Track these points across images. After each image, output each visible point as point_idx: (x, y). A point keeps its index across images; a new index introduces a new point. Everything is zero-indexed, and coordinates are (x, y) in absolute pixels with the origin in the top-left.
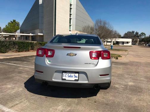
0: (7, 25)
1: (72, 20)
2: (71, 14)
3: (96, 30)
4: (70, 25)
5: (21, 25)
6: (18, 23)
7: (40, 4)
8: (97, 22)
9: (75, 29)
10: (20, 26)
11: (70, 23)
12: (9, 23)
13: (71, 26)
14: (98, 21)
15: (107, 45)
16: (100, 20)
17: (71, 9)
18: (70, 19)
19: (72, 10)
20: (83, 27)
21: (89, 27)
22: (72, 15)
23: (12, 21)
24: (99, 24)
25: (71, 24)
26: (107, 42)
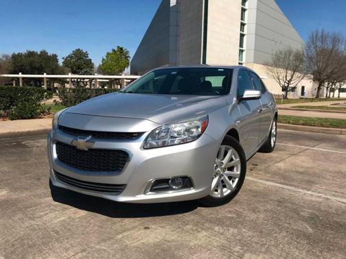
0: (105, 58)
1: (245, 38)
2: (243, 25)
3: (311, 59)
4: (241, 51)
5: (132, 58)
6: (127, 52)
7: (171, 5)
8: (314, 39)
9: (252, 60)
10: (130, 60)
11: (241, 45)
12: (108, 54)
13: (244, 53)
14: (317, 35)
15: (339, 99)
16: (322, 33)
17: (243, 10)
18: (242, 36)
19: (246, 12)
20: (274, 53)
21: (290, 52)
22: (245, 27)
23: (116, 49)
24: (319, 44)
25: (244, 48)
26: (341, 90)
